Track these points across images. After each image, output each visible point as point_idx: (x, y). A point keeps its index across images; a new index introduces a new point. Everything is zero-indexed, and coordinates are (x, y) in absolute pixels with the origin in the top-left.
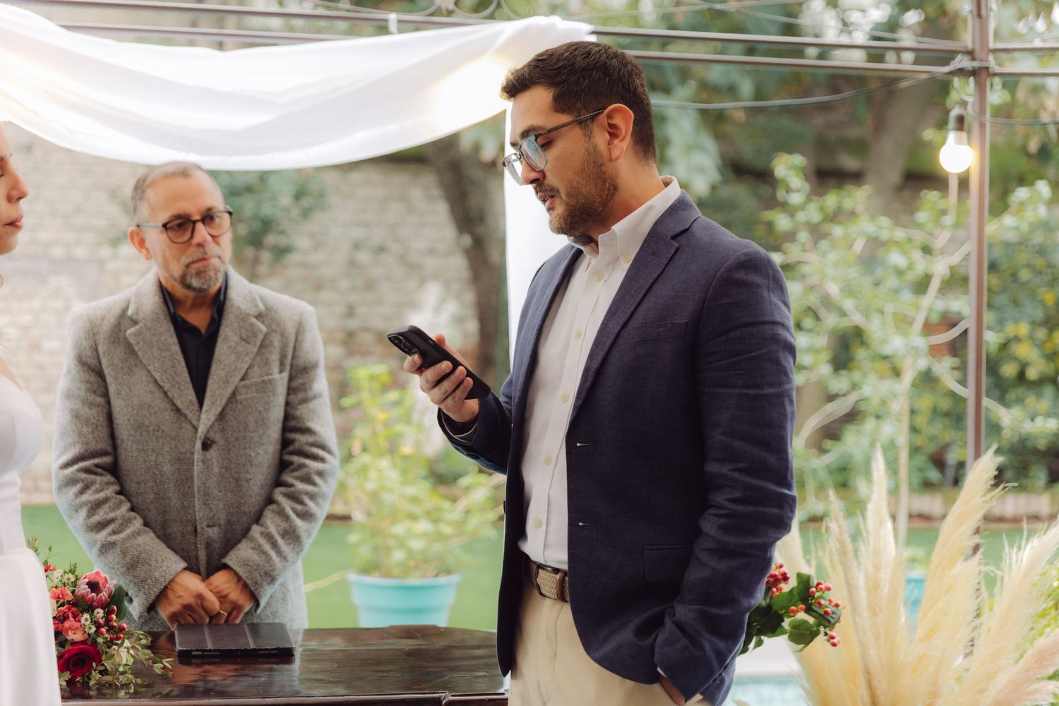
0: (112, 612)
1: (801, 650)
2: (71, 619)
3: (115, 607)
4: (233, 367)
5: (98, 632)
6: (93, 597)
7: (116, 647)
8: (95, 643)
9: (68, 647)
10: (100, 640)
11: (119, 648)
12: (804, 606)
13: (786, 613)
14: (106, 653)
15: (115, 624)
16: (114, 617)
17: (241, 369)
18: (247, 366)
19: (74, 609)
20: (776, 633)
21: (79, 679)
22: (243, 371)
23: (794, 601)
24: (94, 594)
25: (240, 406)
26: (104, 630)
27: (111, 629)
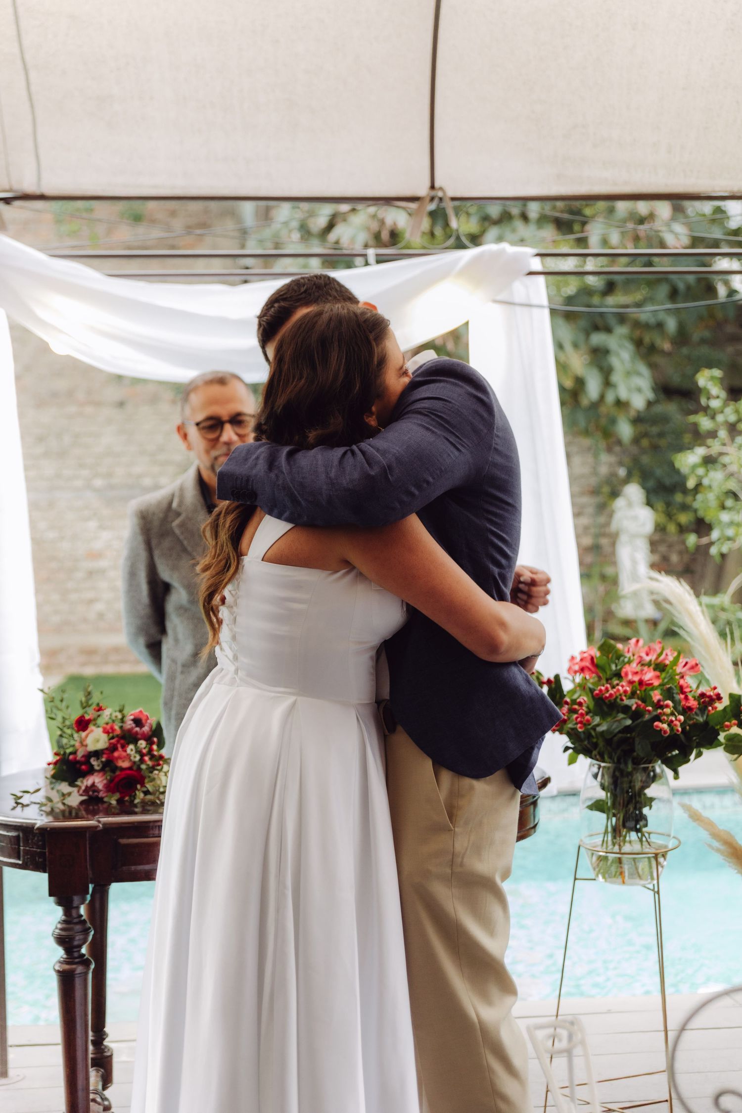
0: (152, 743)
1: (736, 759)
2: (120, 749)
3: (155, 739)
5: (142, 761)
6: (137, 732)
7: (156, 772)
8: (139, 769)
9: (118, 773)
10: (143, 767)
11: (160, 772)
12: (736, 722)
13: (721, 728)
14: (149, 777)
15: (155, 753)
16: (155, 747)
19: (122, 741)
20: (713, 745)
21: (127, 798)
23: (727, 717)
24: (138, 729)
26: (146, 758)
27: (152, 757)
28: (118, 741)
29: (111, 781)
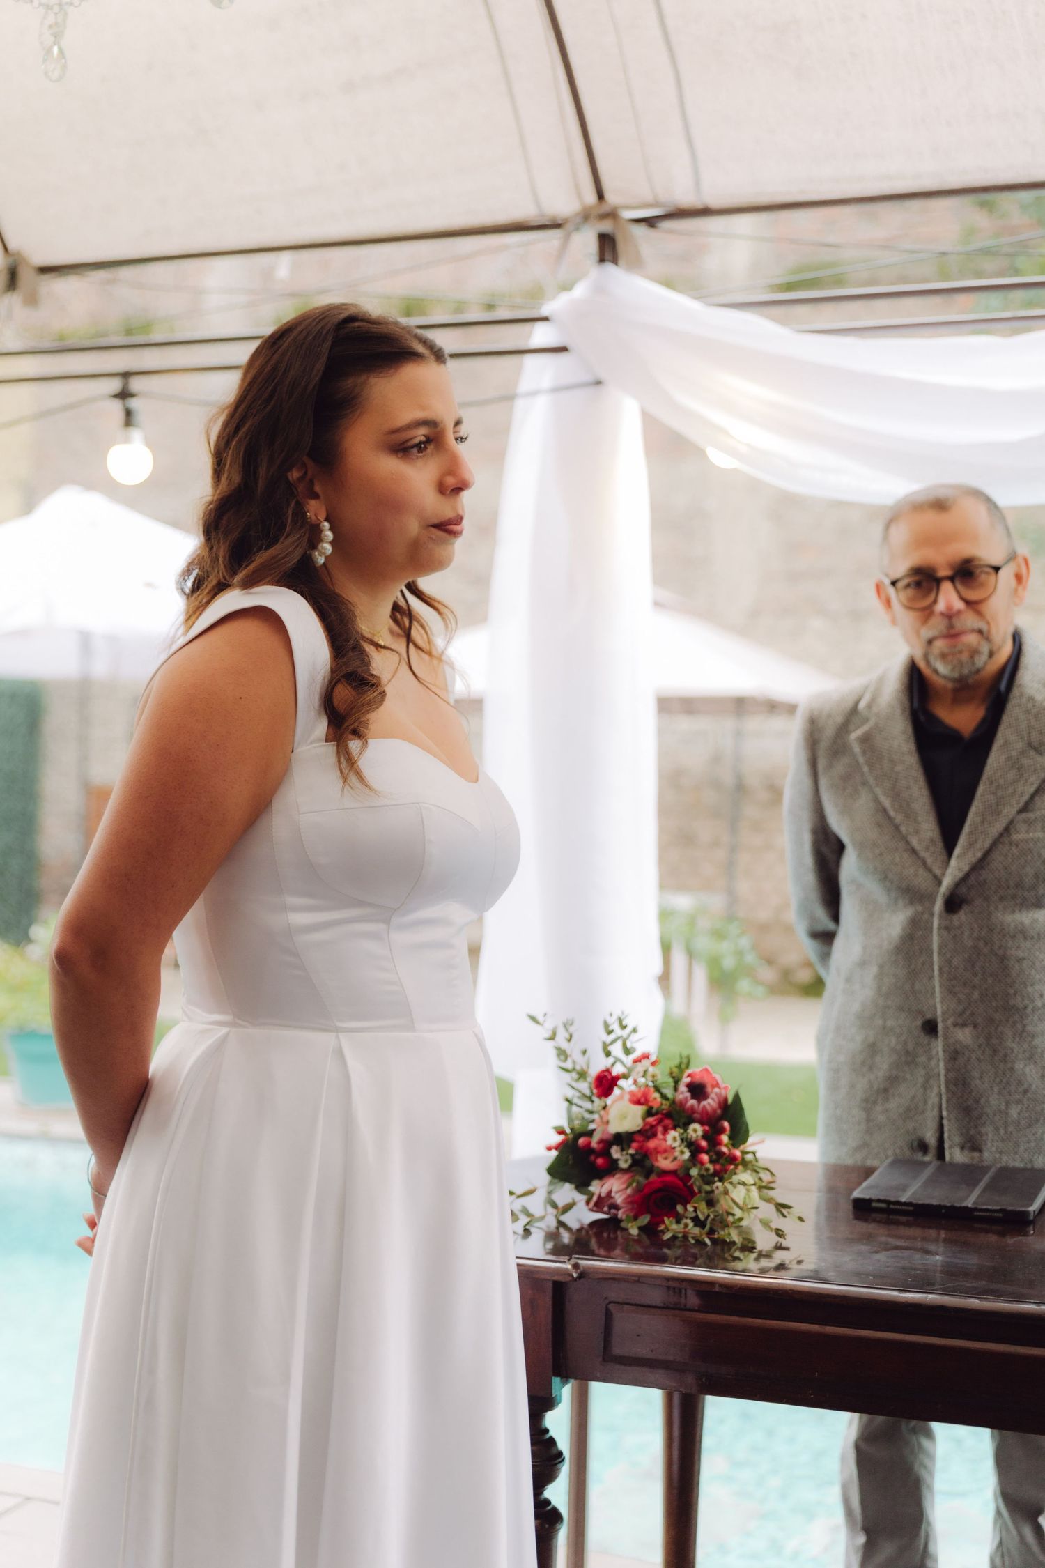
0: (721, 1130)
2: (659, 1136)
3: (726, 1124)
4: (1010, 790)
5: (694, 1160)
6: (692, 1106)
7: (719, 1184)
8: (689, 1177)
9: (653, 1177)
10: (697, 1172)
11: (726, 1184)
14: (706, 1192)
15: (725, 1149)
16: (725, 1138)
17: (1022, 795)
18: (1032, 790)
19: (664, 1122)
21: (662, 1227)
22: (1026, 798)
24: (693, 1102)
25: (1014, 850)
26: (705, 1157)
27: (718, 1157)
28: (660, 1122)
29: (638, 1190)
